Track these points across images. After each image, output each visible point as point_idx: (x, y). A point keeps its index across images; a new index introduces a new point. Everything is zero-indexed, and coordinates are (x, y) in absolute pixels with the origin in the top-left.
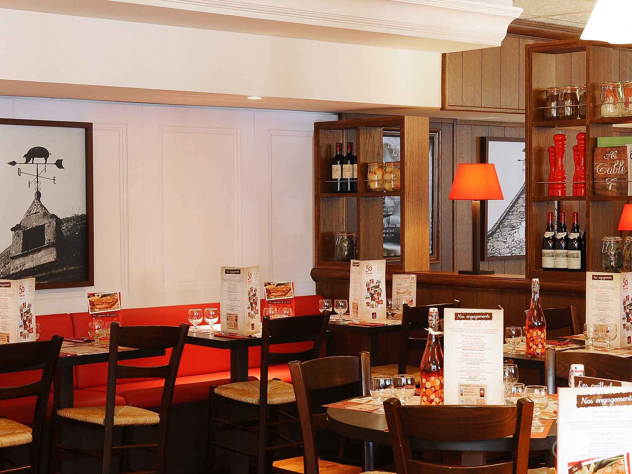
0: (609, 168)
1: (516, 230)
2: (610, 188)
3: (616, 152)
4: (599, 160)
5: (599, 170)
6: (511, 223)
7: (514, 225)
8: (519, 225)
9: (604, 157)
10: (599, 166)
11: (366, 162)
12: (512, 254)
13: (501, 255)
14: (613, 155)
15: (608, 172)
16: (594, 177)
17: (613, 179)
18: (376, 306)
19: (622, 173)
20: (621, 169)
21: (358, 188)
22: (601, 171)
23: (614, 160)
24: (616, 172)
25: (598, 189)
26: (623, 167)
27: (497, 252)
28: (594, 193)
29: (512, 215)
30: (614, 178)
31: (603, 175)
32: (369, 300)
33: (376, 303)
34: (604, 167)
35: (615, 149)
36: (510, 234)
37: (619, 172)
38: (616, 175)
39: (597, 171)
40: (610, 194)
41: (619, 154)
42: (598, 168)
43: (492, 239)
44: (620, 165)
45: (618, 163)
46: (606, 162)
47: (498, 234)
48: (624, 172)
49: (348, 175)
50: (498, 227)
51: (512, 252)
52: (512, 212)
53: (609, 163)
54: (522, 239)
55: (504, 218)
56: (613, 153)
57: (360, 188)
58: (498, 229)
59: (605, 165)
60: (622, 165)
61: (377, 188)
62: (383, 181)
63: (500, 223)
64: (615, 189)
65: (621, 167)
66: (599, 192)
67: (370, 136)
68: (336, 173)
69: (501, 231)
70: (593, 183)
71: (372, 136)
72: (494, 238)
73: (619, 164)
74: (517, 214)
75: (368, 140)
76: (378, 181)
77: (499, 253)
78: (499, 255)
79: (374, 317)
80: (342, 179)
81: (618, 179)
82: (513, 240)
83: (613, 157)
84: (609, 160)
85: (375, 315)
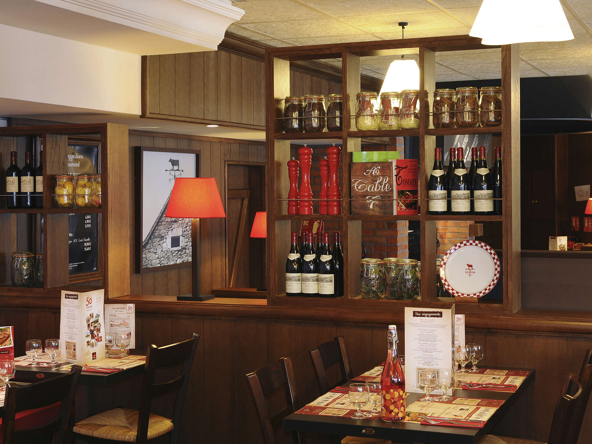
0: (370, 185)
1: (165, 240)
2: (371, 207)
3: (379, 167)
4: (358, 176)
5: (357, 187)
6: (161, 233)
7: (163, 235)
8: (166, 235)
9: (365, 173)
10: (357, 182)
11: (53, 173)
12: (161, 264)
13: (153, 267)
14: (375, 171)
15: (369, 190)
16: (352, 195)
17: (375, 197)
18: (95, 344)
19: (386, 190)
20: (384, 187)
21: (44, 203)
22: (360, 188)
23: (376, 176)
24: (379, 190)
25: (357, 208)
26: (387, 184)
27: (150, 263)
28: (350, 212)
29: (161, 225)
30: (377, 196)
31: (363, 192)
32: (89, 339)
33: (96, 341)
34: (364, 183)
35: (377, 165)
36: (159, 245)
37: (382, 189)
38: (379, 193)
39: (356, 188)
40: (371, 213)
41: (382, 170)
42: (356, 185)
43: (145, 250)
44: (384, 181)
45: (381, 179)
46: (366, 178)
47: (150, 245)
48: (389, 189)
49: (27, 188)
50: (150, 238)
51: (161, 262)
52: (161, 223)
53: (370, 179)
54: (169, 249)
55: (155, 229)
56: (375, 169)
57: (46, 203)
58: (150, 240)
59: (365, 181)
60: (386, 182)
61: (66, 204)
62: (74, 196)
63: (152, 234)
64: (377, 208)
65: (385, 184)
66: (357, 211)
67: (56, 144)
68: (12, 186)
69: (152, 241)
70: (350, 201)
71: (58, 144)
72: (146, 249)
73: (382, 181)
74: (165, 225)
75: (54, 149)
76: (68, 195)
77: (151, 264)
78: (151, 267)
79: (95, 358)
80: (19, 192)
81: (381, 197)
82: (162, 251)
83: (375, 173)
84: (370, 176)
85: (95, 356)
